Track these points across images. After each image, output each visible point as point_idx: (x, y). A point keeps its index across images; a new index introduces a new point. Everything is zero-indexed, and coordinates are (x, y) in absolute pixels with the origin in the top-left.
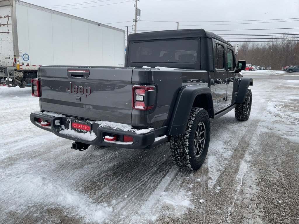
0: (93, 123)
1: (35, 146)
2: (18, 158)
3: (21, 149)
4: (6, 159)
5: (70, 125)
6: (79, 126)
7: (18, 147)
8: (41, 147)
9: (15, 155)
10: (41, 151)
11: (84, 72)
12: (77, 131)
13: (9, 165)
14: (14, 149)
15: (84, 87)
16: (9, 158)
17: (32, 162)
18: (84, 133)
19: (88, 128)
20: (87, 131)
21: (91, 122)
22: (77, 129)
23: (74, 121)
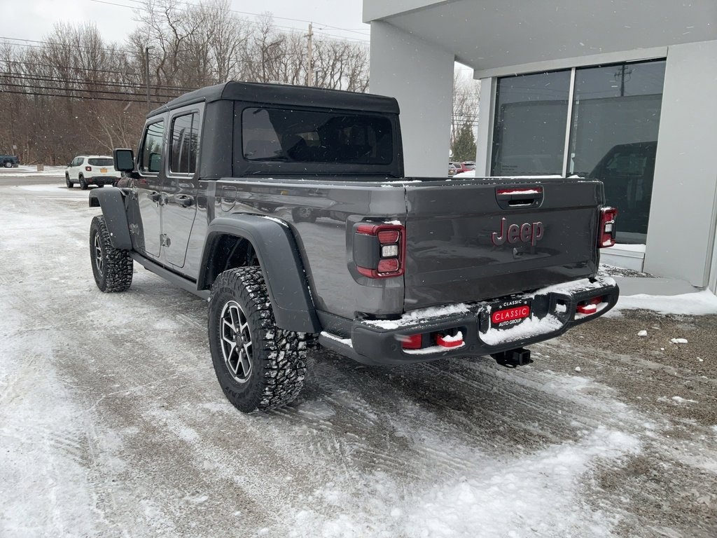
0: (536, 296)
5: (490, 320)
6: (508, 315)
11: (536, 192)
12: (501, 328)
15: (532, 226)
18: (517, 324)
19: (524, 311)
20: (523, 318)
21: (532, 296)
22: (500, 325)
23: (501, 307)
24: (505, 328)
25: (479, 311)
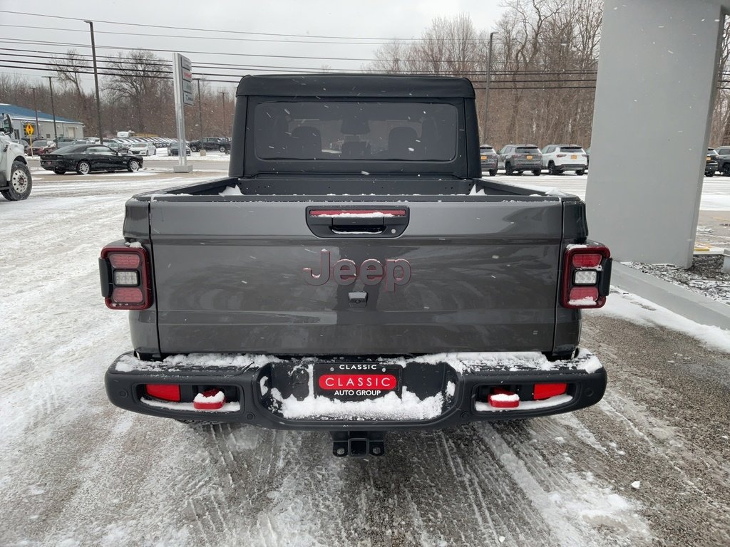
0: (409, 365)
5: (311, 383)
6: (350, 381)
11: (389, 215)
12: (338, 397)
15: (384, 263)
18: (372, 398)
19: (386, 382)
20: (384, 392)
21: (403, 363)
22: (337, 393)
23: (332, 369)
24: (344, 399)
25: (295, 369)
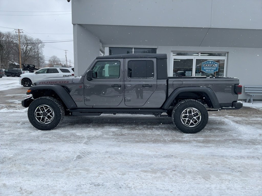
1: (233, 147)
2: (249, 143)
3: (246, 148)
4: (257, 144)
7: (247, 150)
8: (229, 145)
9: (251, 145)
10: (231, 142)
13: (254, 140)
14: (251, 150)
16: (255, 144)
17: (240, 137)
